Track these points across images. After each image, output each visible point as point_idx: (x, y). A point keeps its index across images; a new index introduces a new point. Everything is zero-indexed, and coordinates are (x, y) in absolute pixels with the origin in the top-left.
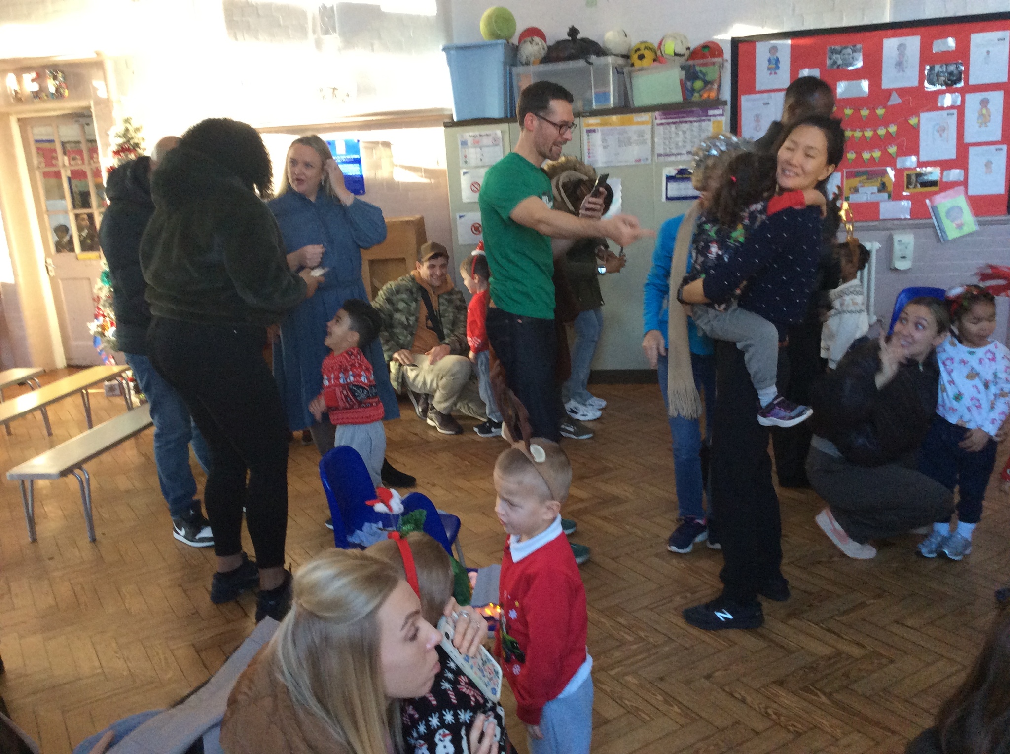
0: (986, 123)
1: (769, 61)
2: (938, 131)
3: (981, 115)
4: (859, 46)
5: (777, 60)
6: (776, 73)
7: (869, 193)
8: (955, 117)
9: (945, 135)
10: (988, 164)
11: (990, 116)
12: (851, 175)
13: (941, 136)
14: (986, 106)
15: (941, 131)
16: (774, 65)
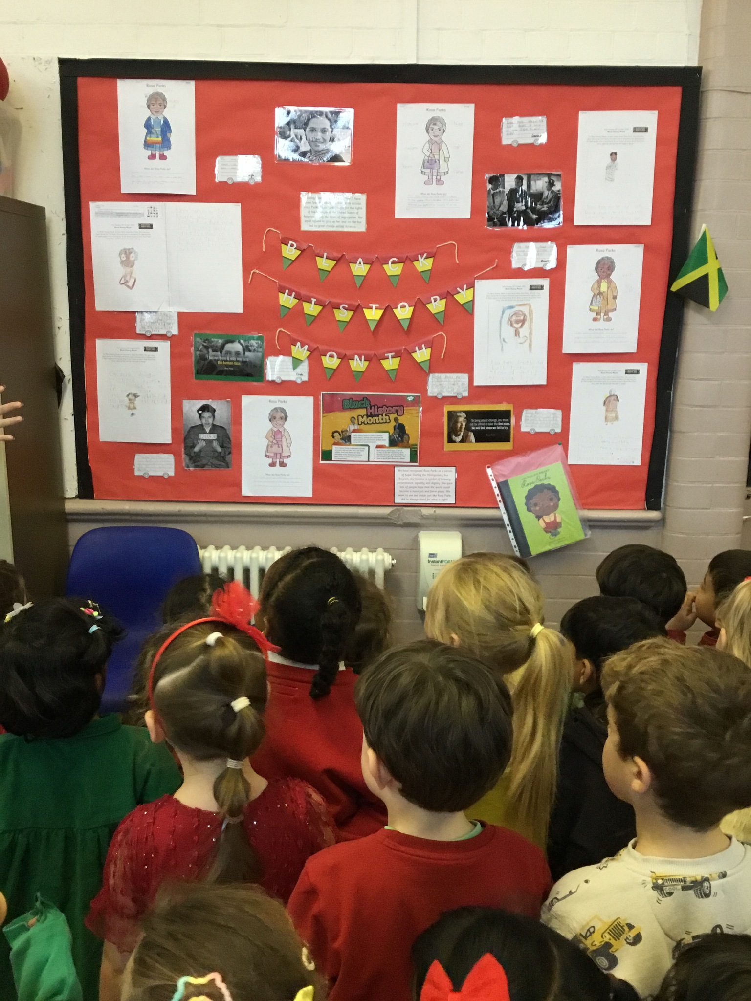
0: (607, 313)
1: (148, 125)
3: (598, 295)
5: (166, 127)
6: (163, 157)
7: (373, 446)
8: (544, 296)
9: (524, 331)
10: (611, 401)
11: (615, 298)
12: (333, 405)
13: (517, 333)
14: (610, 275)
15: (517, 322)
16: (159, 138)
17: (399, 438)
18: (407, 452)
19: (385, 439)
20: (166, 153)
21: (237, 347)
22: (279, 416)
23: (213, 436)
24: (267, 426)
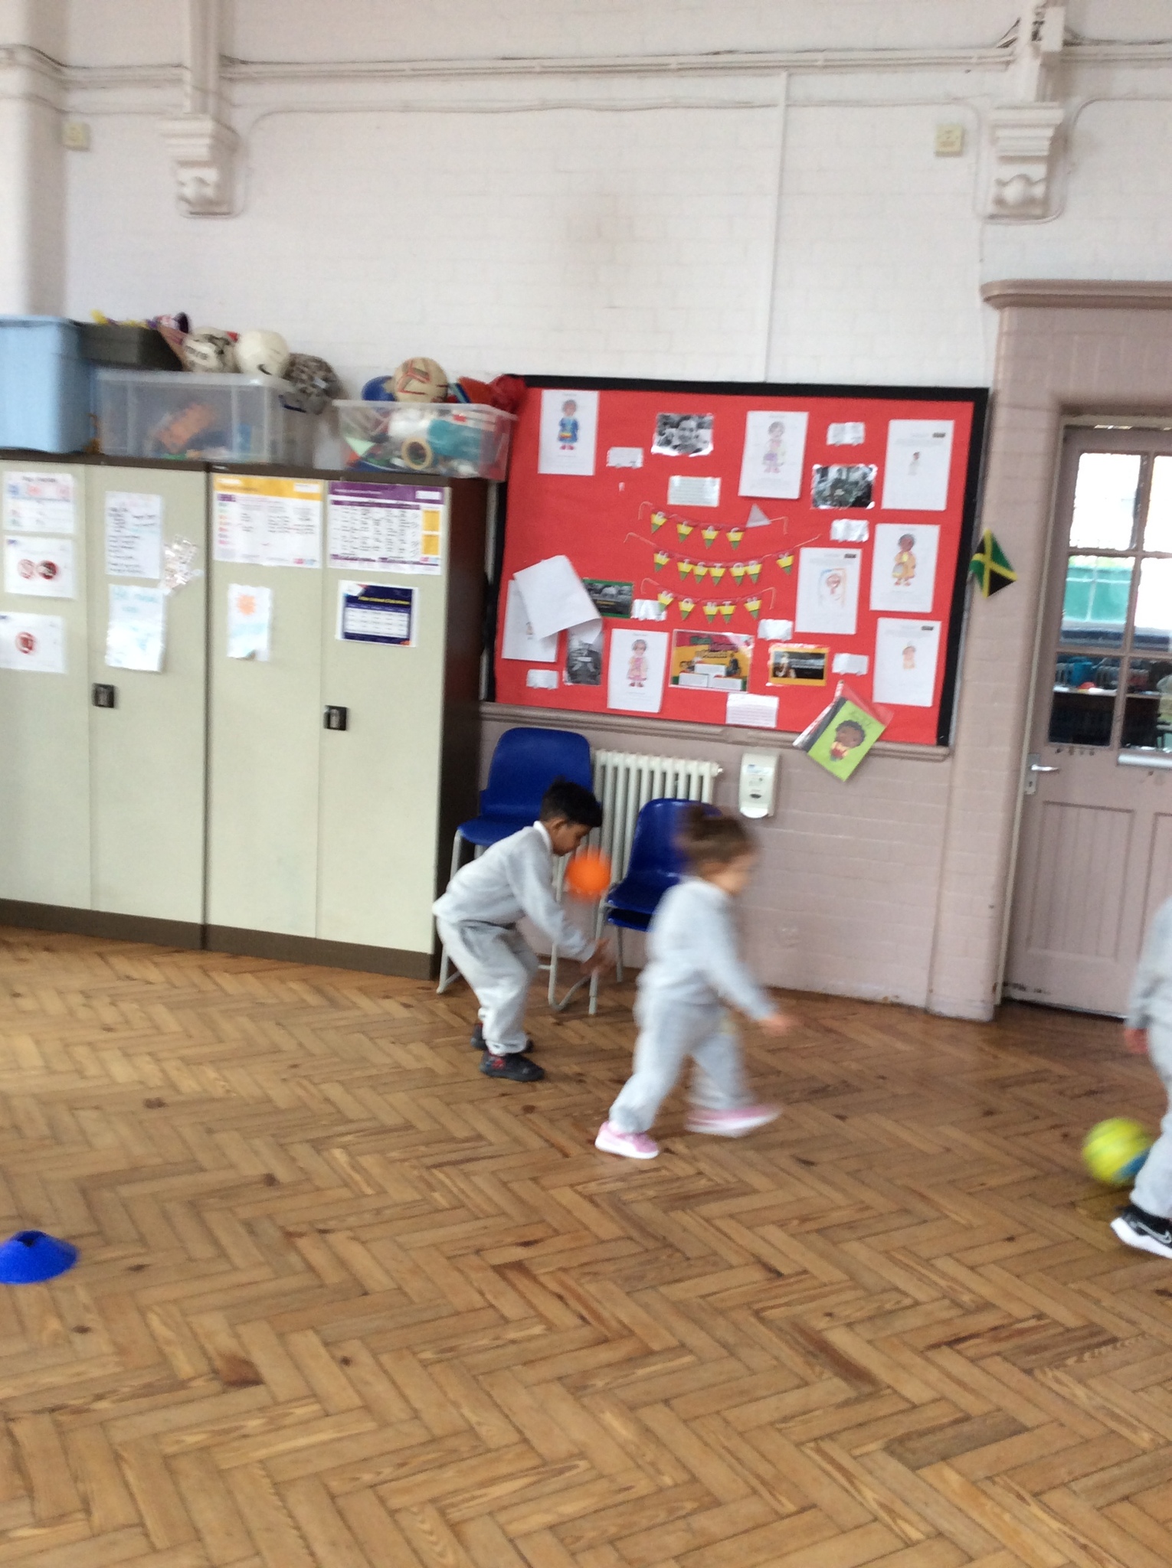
0: (906, 579)
1: (563, 424)
2: (828, 583)
3: (900, 564)
4: (709, 418)
5: (575, 426)
6: (572, 448)
7: (712, 675)
8: (856, 563)
9: (839, 590)
10: (909, 651)
11: (914, 567)
12: (684, 640)
13: (833, 592)
14: (910, 549)
15: (835, 582)
16: (570, 433)
17: (733, 670)
18: (739, 682)
19: (722, 670)
20: (575, 445)
21: (612, 590)
22: (640, 646)
23: (588, 659)
24: (630, 654)
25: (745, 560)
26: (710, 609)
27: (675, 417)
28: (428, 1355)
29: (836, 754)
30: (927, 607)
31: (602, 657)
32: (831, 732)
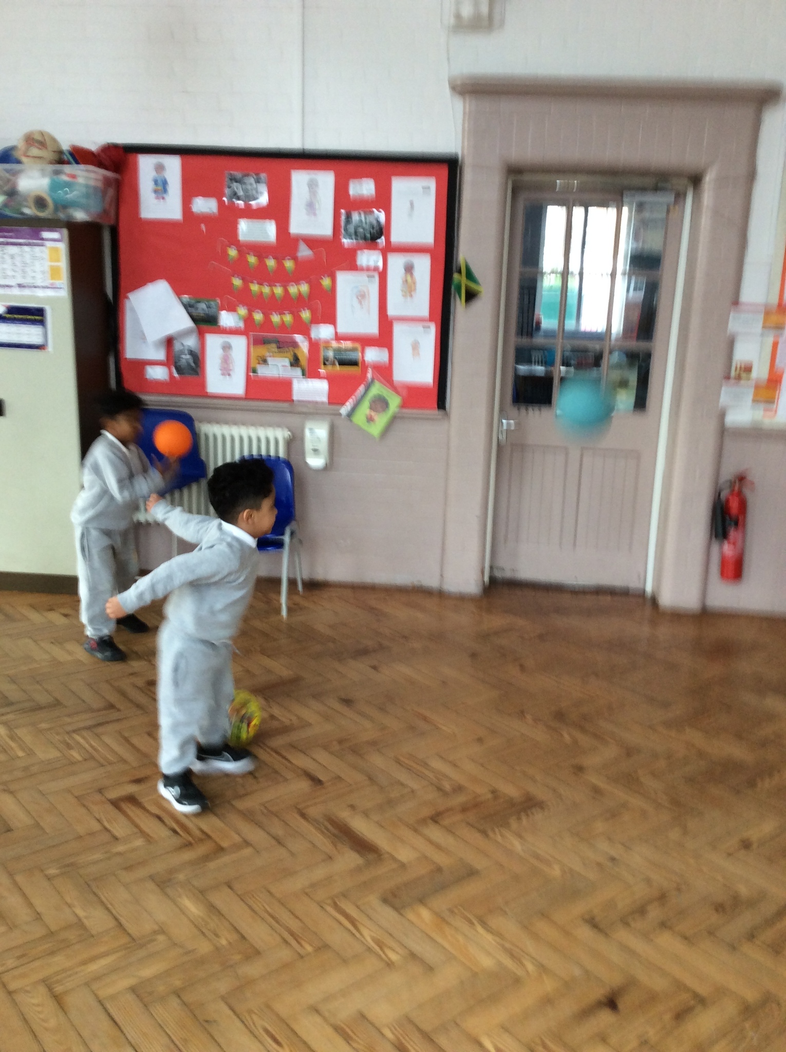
0: (410, 293)
1: (156, 182)
2: (357, 297)
3: (406, 282)
4: (263, 176)
5: (165, 183)
6: (164, 199)
7: (280, 366)
8: (375, 282)
9: (365, 302)
10: (415, 345)
11: (415, 284)
12: (259, 342)
13: (361, 304)
14: (411, 273)
15: (360, 297)
16: (161, 187)
17: (295, 362)
18: (299, 371)
19: (287, 362)
20: (165, 196)
21: (202, 306)
22: (227, 347)
23: (189, 357)
24: (220, 352)
25: (297, 281)
26: (276, 318)
27: (238, 175)
28: (52, 871)
29: (370, 419)
30: (425, 311)
31: (199, 355)
32: (366, 405)
